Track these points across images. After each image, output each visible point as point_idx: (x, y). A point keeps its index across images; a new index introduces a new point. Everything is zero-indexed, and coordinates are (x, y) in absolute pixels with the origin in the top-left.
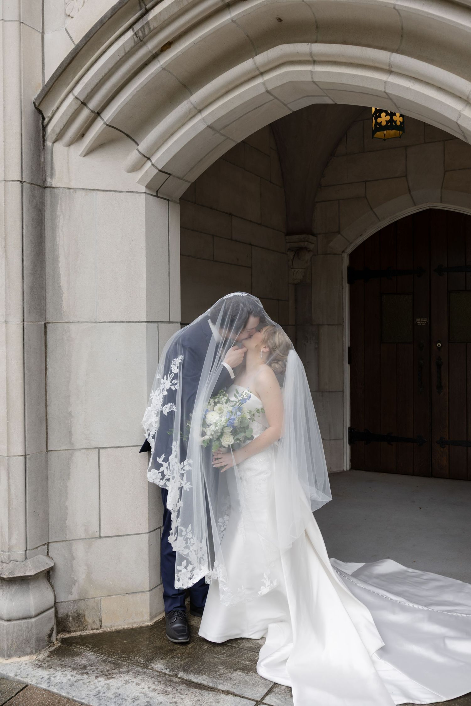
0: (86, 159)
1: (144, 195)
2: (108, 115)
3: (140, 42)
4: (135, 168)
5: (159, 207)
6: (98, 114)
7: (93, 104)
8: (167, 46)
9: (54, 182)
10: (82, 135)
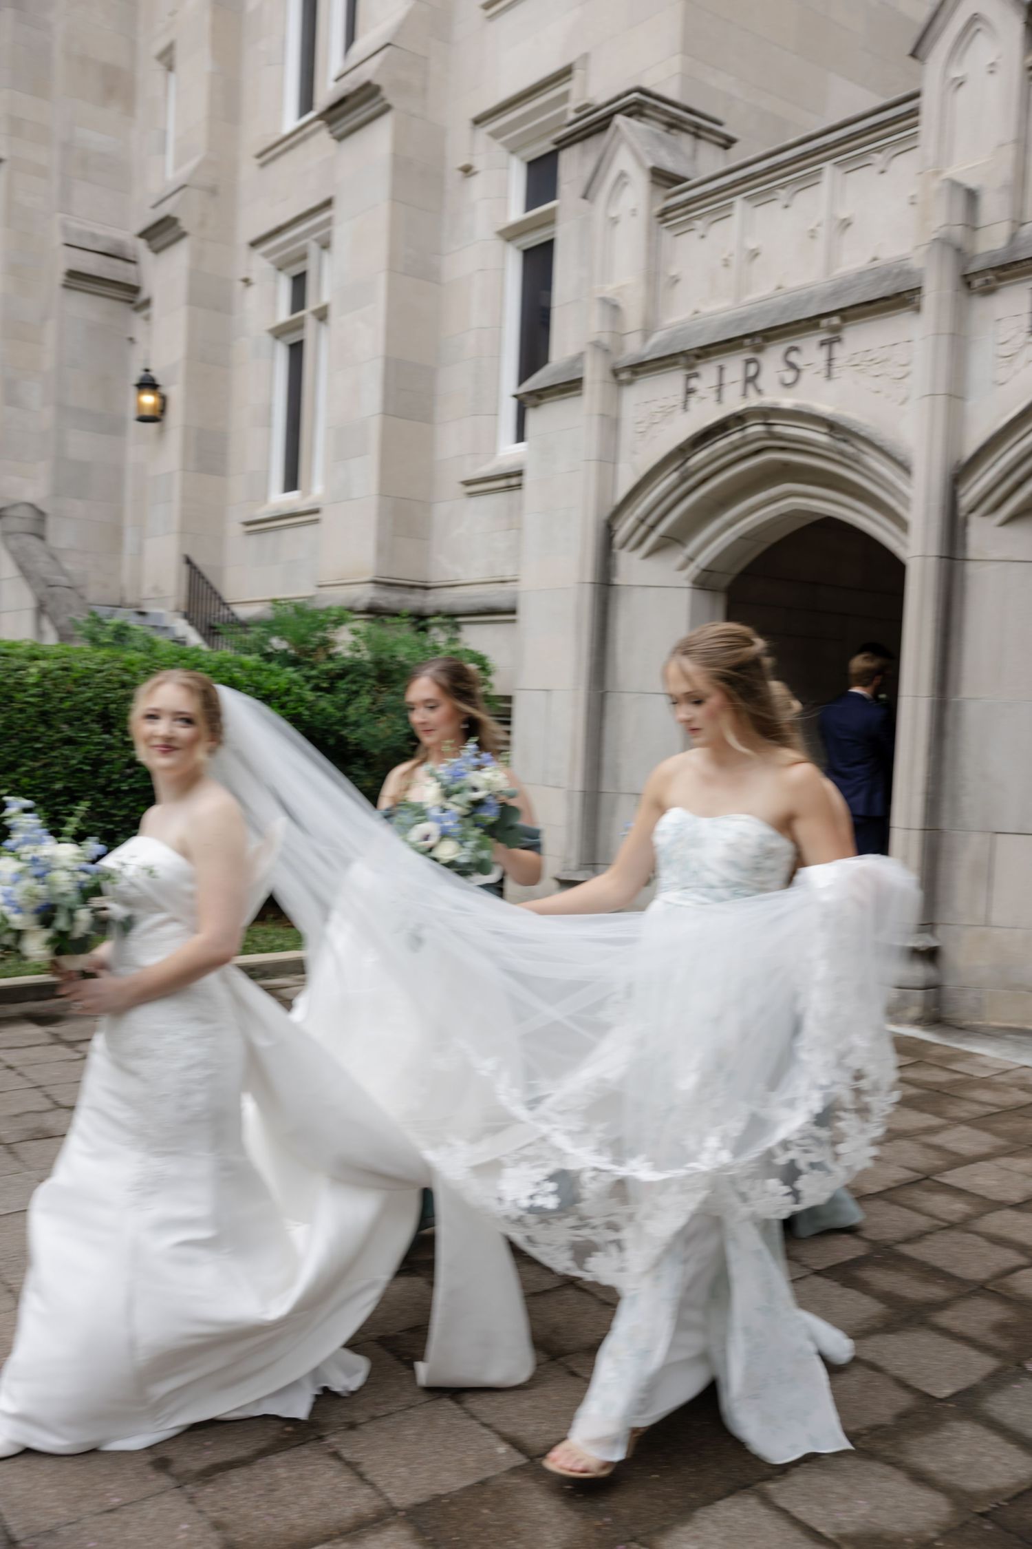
0: (643, 561)
1: (690, 590)
2: (662, 528)
3: (683, 479)
4: (683, 567)
5: (704, 597)
6: (652, 528)
7: (650, 521)
8: (704, 481)
9: (617, 580)
10: (640, 543)
